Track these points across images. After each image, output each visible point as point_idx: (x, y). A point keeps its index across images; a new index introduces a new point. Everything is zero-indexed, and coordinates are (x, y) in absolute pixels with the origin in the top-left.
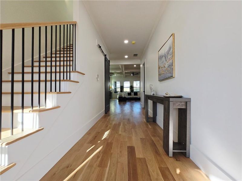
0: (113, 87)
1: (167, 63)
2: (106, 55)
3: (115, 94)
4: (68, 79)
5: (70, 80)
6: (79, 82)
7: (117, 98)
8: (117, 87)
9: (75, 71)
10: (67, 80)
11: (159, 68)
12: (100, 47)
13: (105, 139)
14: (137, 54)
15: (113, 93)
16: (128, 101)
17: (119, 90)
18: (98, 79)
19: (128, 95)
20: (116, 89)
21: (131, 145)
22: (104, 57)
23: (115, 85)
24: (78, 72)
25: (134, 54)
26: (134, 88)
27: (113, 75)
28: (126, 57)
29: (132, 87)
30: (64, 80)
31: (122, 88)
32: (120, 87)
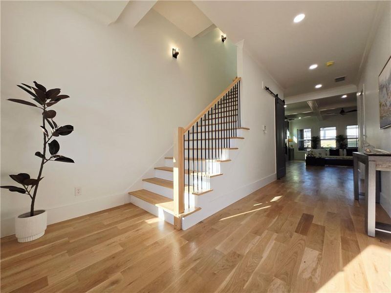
0: (295, 140)
1: (388, 99)
2: (277, 95)
3: (300, 152)
4: (235, 136)
5: (236, 137)
6: (244, 138)
7: (303, 160)
8: (305, 139)
9: (240, 128)
10: (234, 138)
11: (380, 105)
12: (267, 89)
13: (274, 202)
14: (344, 77)
15: (296, 150)
16: (329, 167)
17: (308, 145)
18: (266, 132)
19: (330, 155)
20: (302, 143)
21: (309, 214)
22: (274, 99)
23: (299, 136)
24: (243, 128)
25: (336, 79)
26: (348, 140)
27: (296, 119)
28: (319, 86)
29: (341, 139)
30: (232, 138)
31: (316, 141)
32: (310, 139)
